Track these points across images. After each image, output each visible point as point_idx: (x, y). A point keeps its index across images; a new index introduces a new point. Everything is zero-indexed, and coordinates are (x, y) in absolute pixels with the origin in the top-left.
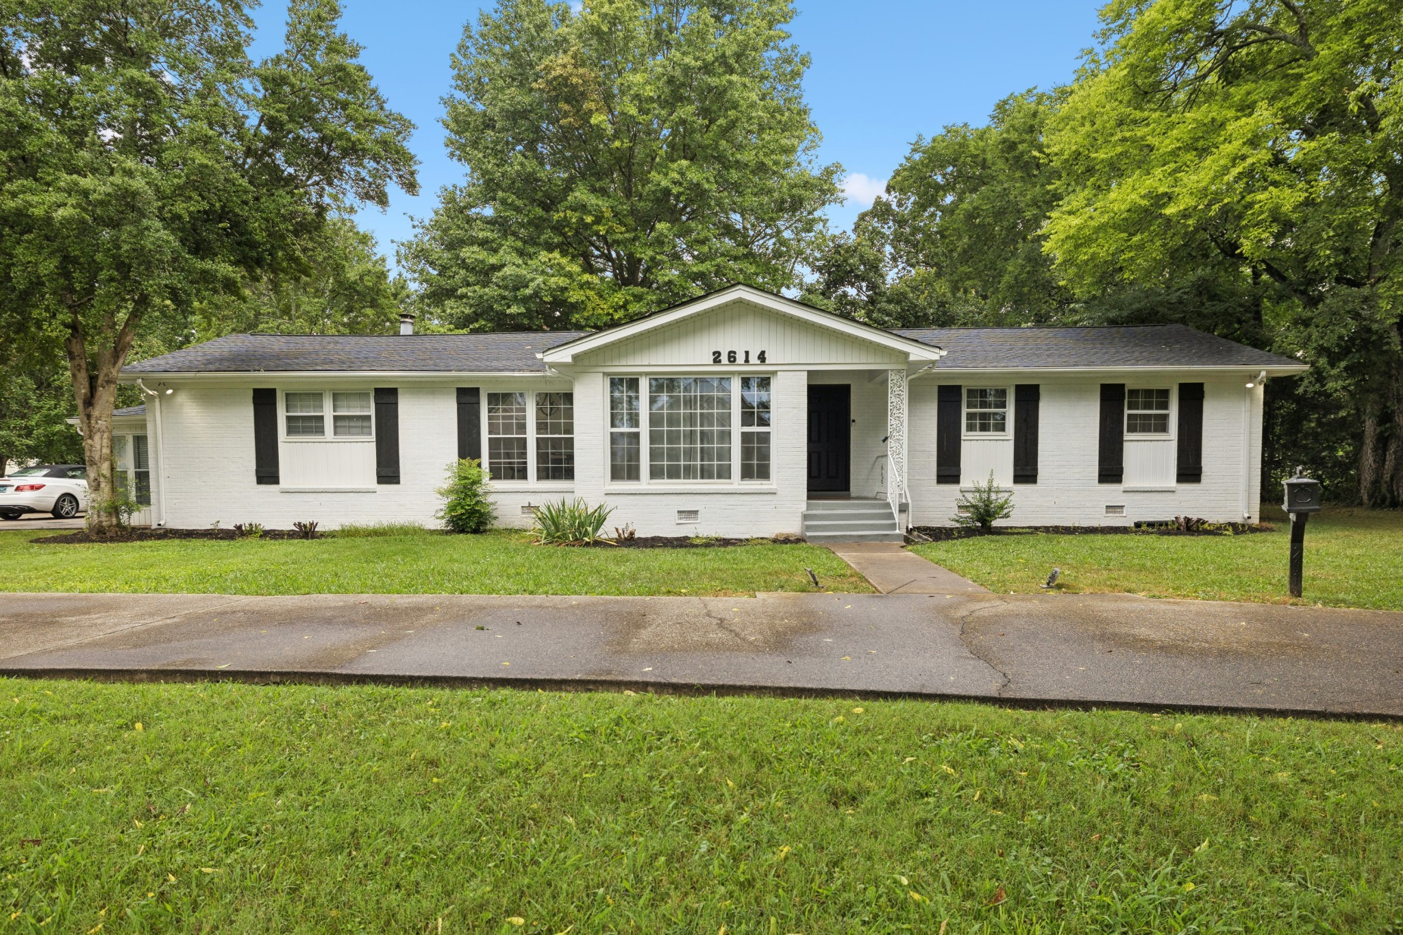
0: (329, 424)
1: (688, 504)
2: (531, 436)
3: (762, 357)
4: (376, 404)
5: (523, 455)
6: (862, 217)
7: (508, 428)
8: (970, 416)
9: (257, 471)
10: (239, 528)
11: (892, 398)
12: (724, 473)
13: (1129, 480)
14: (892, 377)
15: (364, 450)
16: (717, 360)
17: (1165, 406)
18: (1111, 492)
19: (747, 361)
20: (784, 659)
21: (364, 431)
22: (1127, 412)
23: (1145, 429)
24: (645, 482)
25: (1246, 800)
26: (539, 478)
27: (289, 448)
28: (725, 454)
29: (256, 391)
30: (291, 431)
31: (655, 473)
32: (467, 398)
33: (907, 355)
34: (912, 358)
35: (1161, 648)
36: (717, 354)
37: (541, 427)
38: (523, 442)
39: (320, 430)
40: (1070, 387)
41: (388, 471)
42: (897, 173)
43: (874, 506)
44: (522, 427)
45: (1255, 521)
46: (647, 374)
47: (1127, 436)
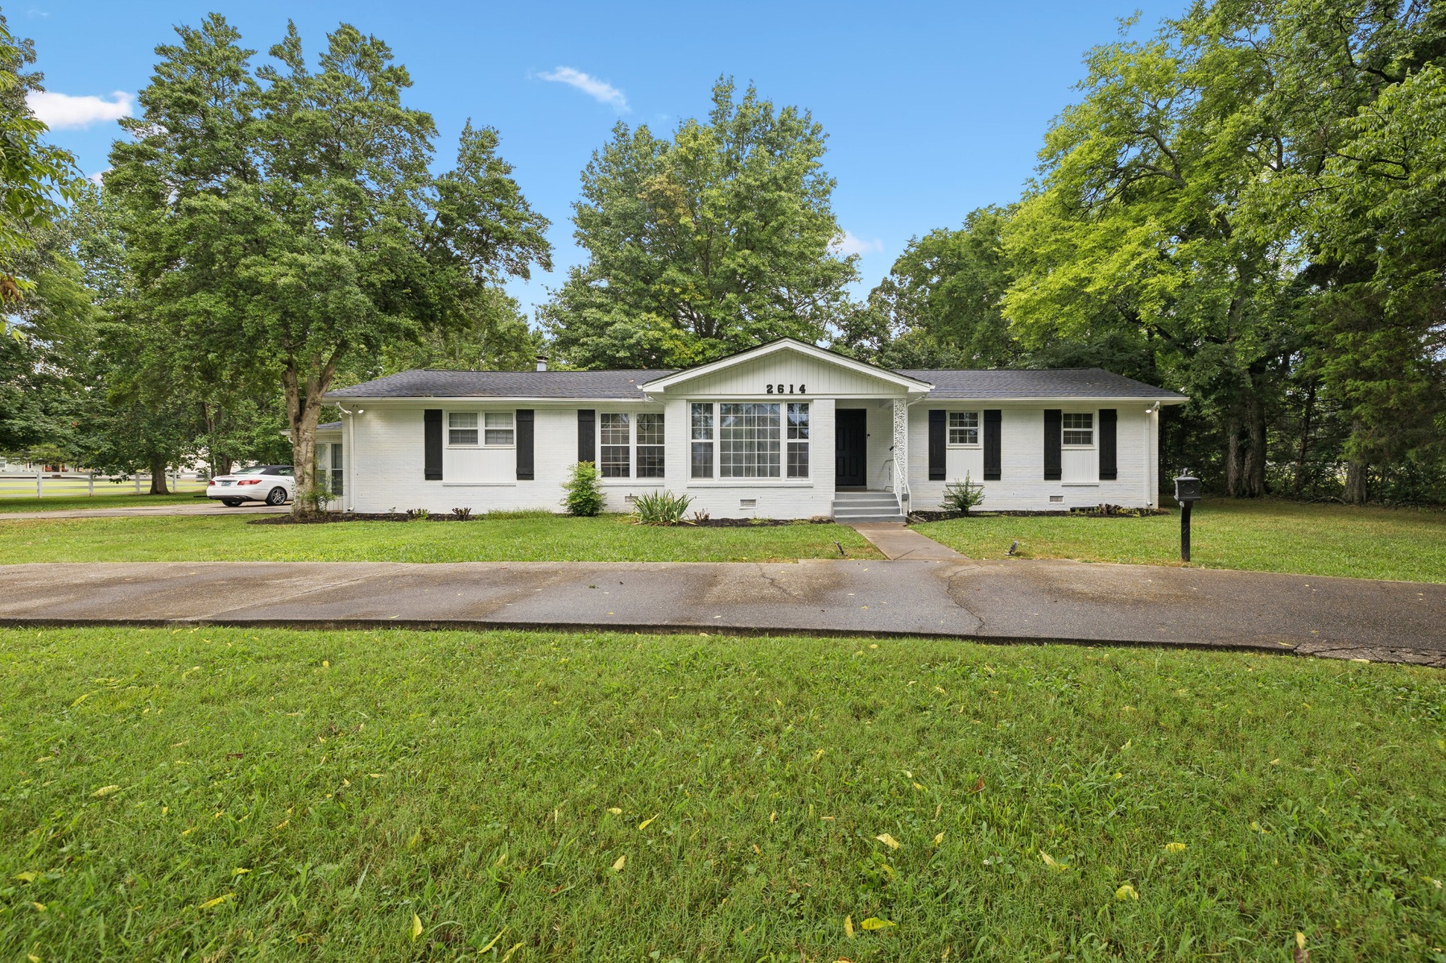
0: (481, 436)
1: (749, 495)
2: (633, 445)
3: (802, 389)
4: (518, 421)
5: (627, 459)
6: (874, 291)
7: (615, 440)
8: (952, 432)
9: (426, 470)
10: (410, 512)
11: (896, 419)
12: (775, 472)
13: (1067, 477)
14: (896, 404)
15: (508, 455)
16: (770, 392)
17: (1090, 425)
18: (1054, 487)
19: (792, 392)
20: (819, 609)
21: (508, 441)
22: (1063, 430)
23: (1077, 441)
24: (717, 479)
25: (1156, 710)
26: (639, 476)
27: (451, 454)
28: (775, 459)
29: (427, 412)
30: (452, 441)
31: (724, 472)
32: (586, 417)
33: (907, 388)
34: (910, 390)
35: (1092, 599)
36: (770, 387)
37: (640, 439)
38: (627, 450)
39: (475, 440)
40: (1023, 411)
41: (525, 470)
42: (898, 261)
43: (884, 497)
44: (626, 439)
45: (1156, 507)
46: (719, 400)
47: (1064, 447)
